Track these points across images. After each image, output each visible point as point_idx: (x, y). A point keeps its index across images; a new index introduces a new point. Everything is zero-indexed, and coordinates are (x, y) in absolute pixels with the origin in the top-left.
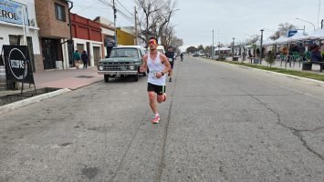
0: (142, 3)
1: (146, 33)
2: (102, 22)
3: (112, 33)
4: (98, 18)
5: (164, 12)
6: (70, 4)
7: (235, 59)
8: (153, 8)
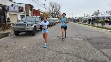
0: (51, 5)
1: (52, 13)
2: (40, 11)
3: (43, 14)
4: (39, 10)
5: (58, 8)
6: (33, 7)
7: (78, 22)
8: (54, 7)
